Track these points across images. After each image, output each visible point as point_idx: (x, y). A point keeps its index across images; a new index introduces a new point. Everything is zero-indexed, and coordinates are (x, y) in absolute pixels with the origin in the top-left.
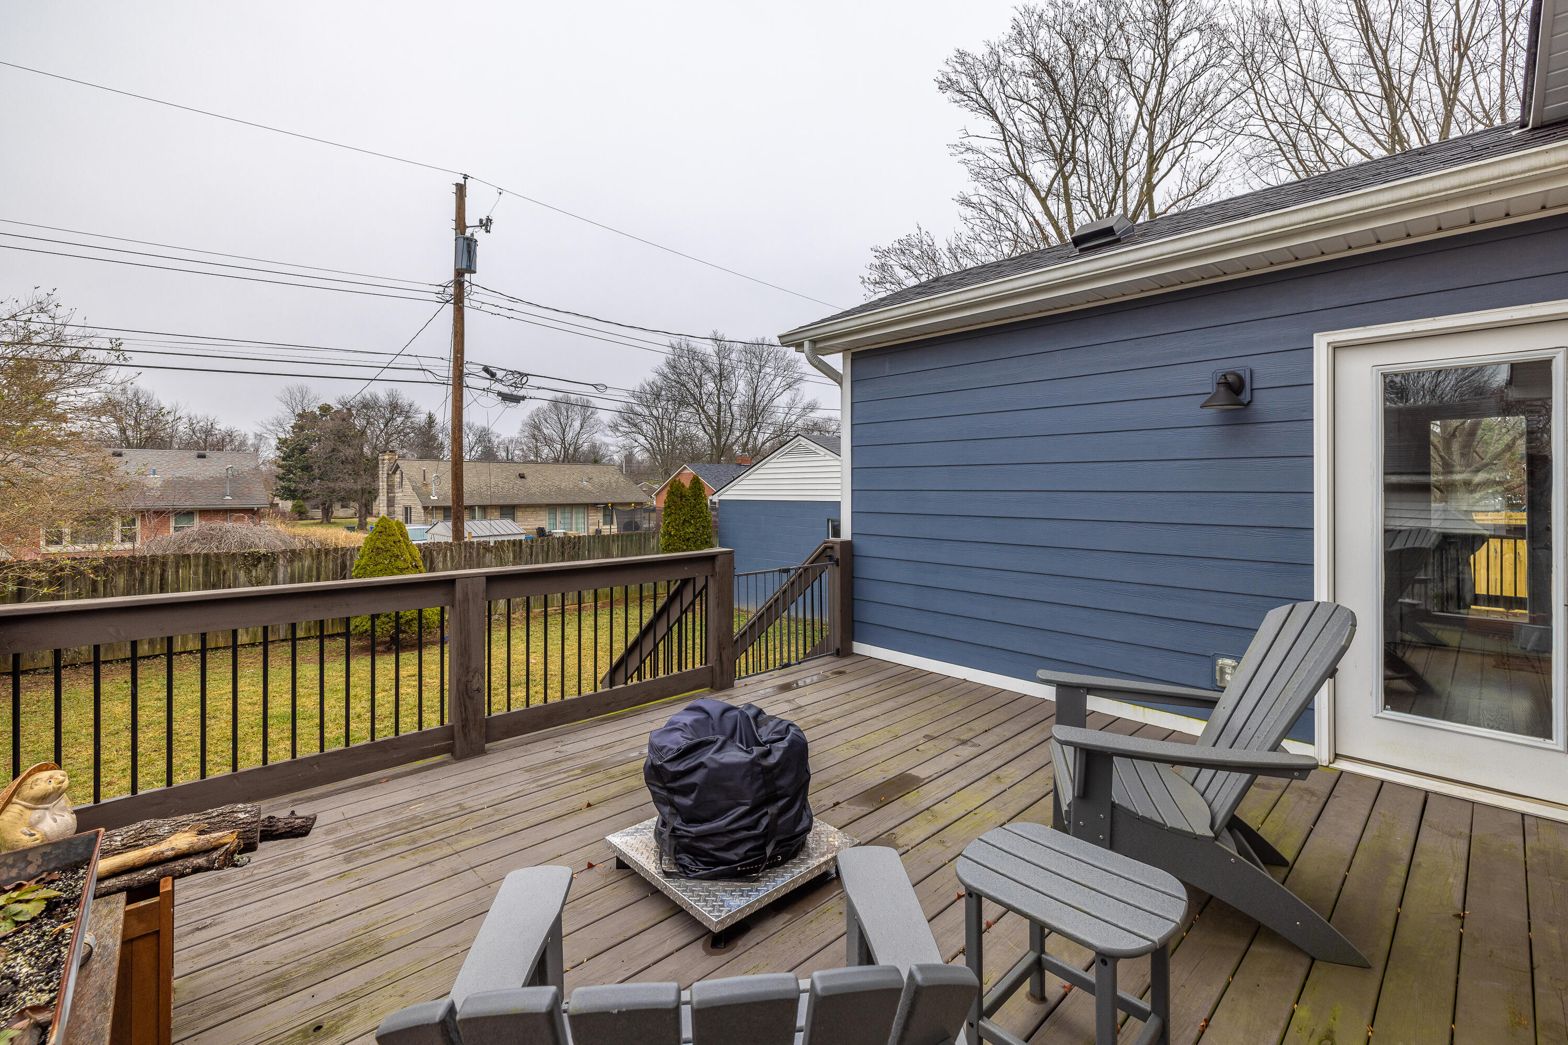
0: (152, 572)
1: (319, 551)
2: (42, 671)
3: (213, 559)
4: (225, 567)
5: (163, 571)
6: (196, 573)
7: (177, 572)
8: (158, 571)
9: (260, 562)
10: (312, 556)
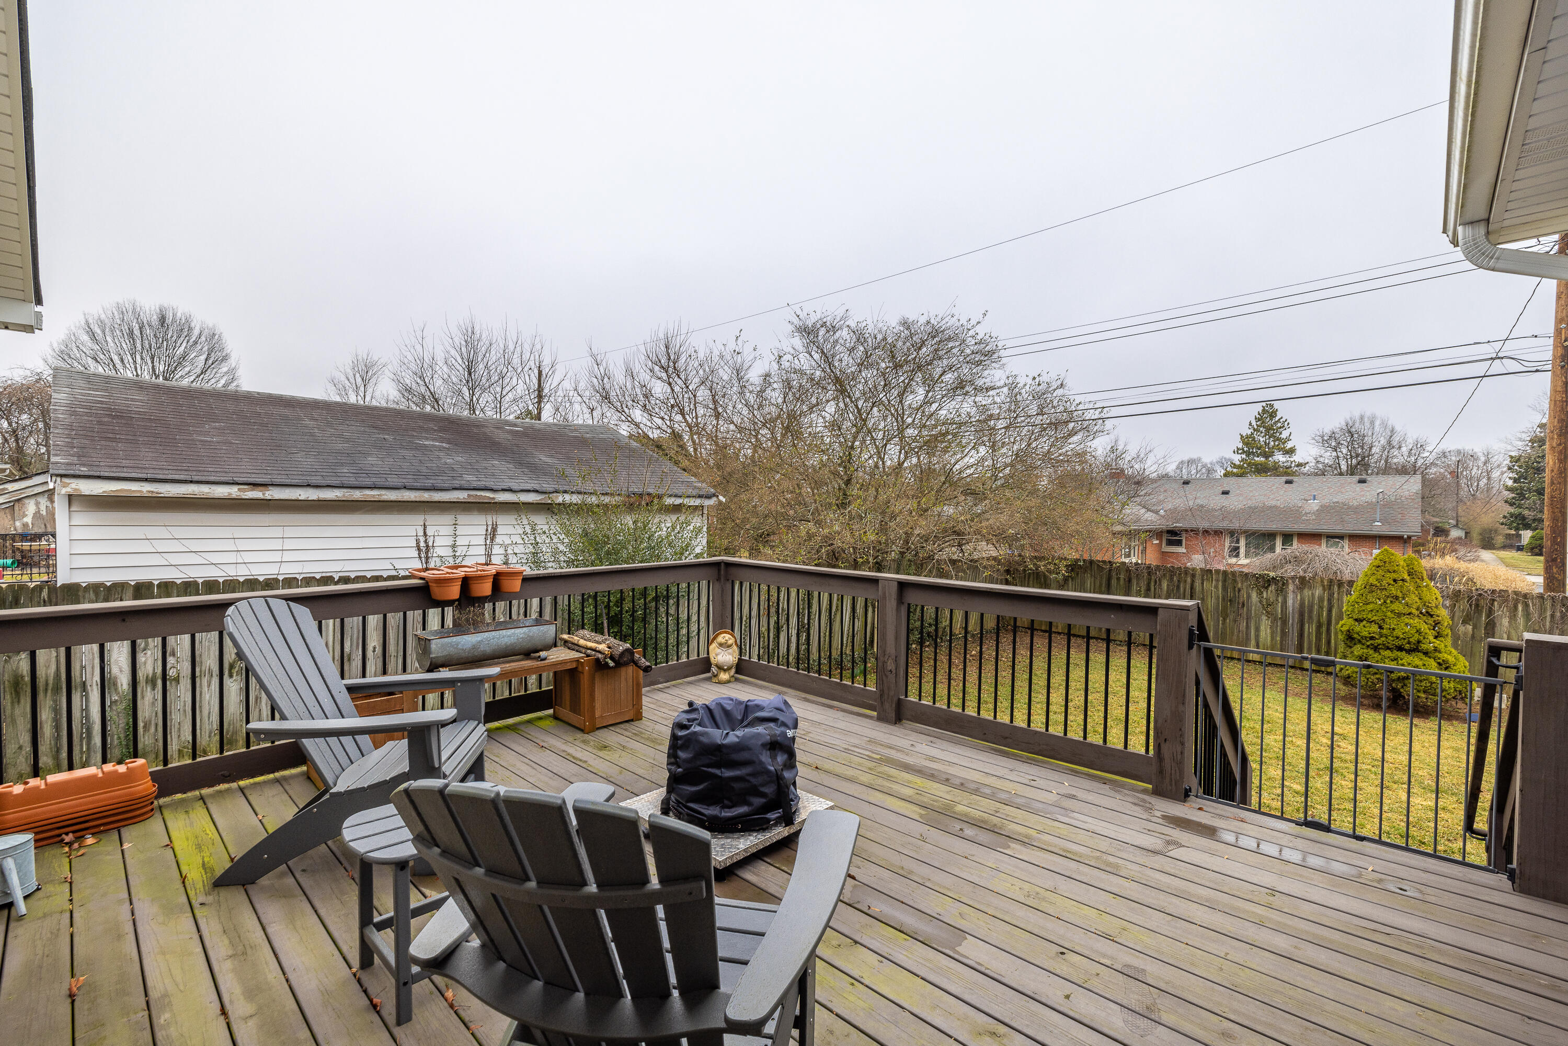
0: (1185, 581)
1: (1331, 581)
2: (1118, 643)
3: (1230, 576)
4: (1240, 585)
5: (1193, 582)
6: (1216, 587)
7: (1203, 584)
8: (1189, 580)
9: (1269, 585)
10: (1323, 586)
